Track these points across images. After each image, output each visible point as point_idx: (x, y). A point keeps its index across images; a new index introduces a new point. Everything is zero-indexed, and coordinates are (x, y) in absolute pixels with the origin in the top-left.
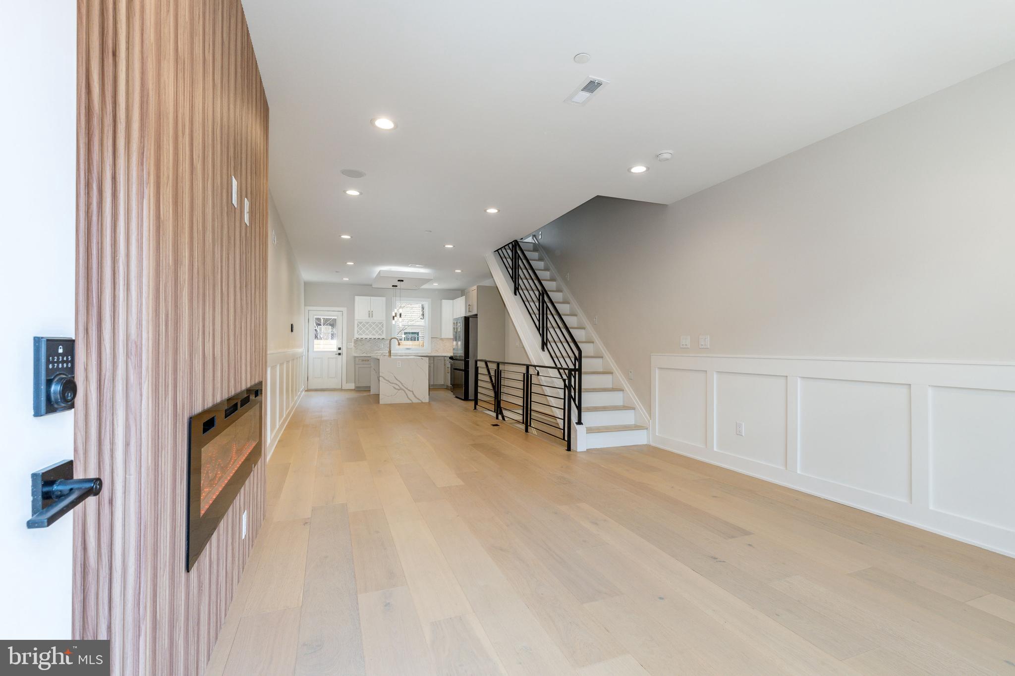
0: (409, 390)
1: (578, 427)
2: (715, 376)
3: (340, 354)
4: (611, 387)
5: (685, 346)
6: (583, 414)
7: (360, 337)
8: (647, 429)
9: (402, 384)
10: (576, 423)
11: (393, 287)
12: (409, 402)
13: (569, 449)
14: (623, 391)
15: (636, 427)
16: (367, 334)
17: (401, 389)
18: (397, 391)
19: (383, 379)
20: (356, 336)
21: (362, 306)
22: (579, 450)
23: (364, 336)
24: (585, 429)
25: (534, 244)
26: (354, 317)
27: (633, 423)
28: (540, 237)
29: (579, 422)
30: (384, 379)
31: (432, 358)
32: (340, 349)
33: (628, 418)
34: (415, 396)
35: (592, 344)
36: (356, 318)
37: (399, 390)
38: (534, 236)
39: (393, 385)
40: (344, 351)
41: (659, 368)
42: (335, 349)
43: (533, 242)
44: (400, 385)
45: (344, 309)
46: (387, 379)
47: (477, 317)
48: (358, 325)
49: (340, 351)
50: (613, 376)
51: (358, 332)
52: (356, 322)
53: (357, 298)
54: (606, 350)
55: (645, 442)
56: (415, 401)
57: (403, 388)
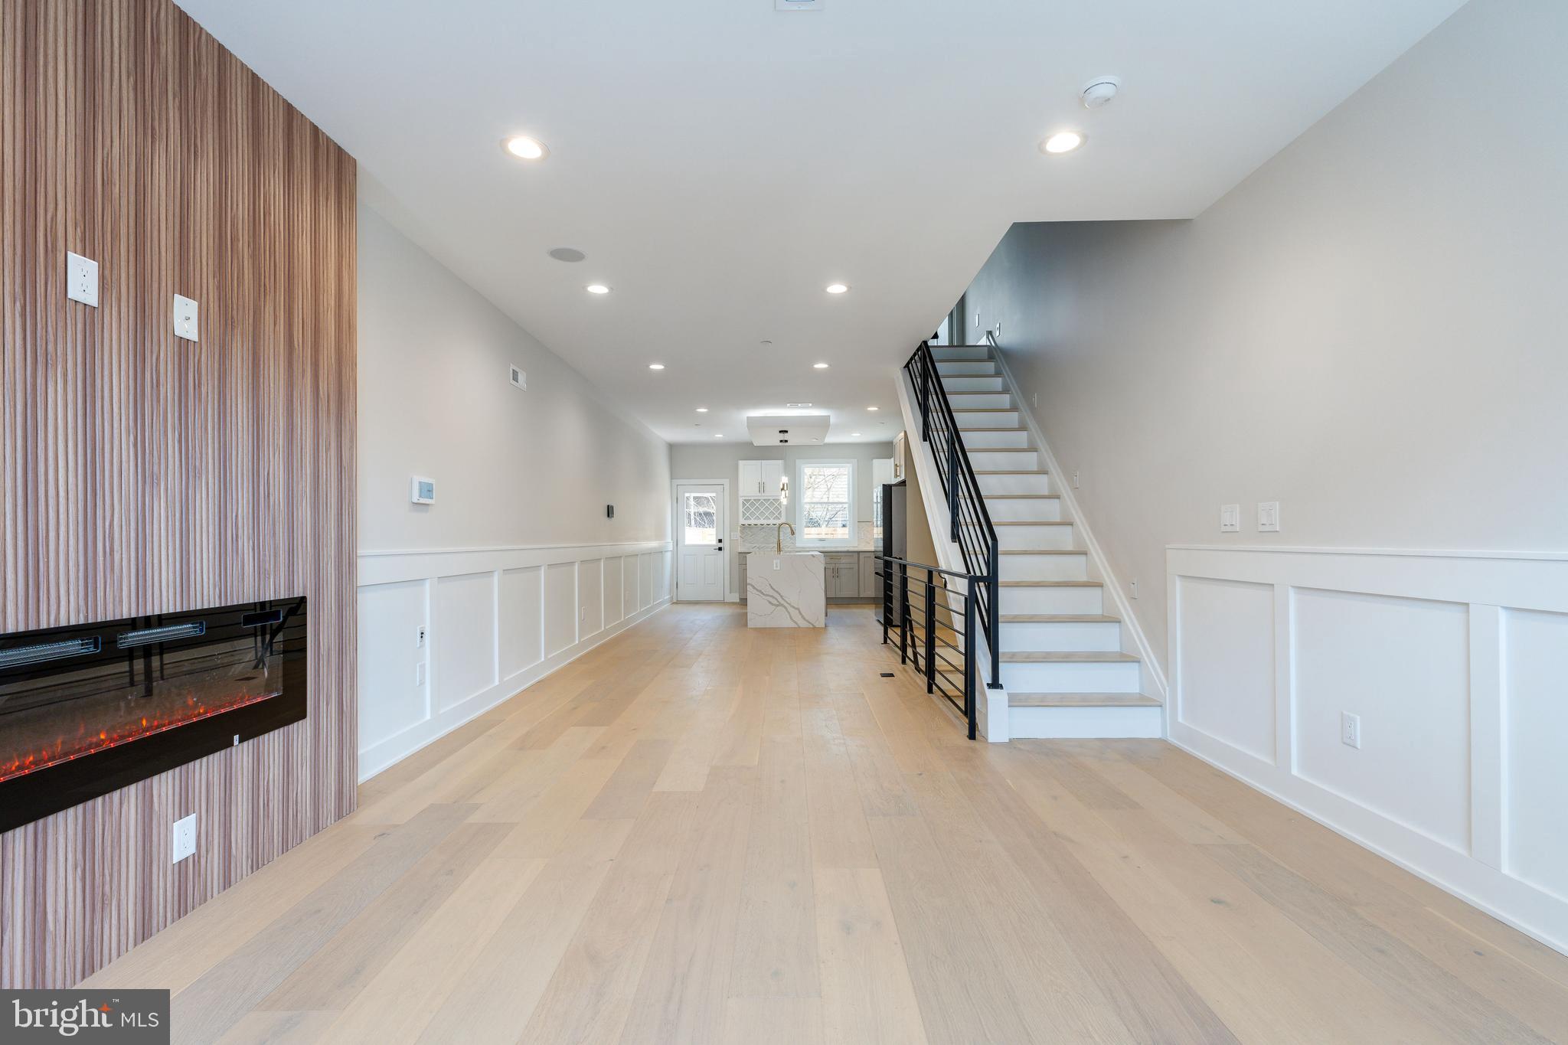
0: (794, 607)
1: (992, 694)
2: (1292, 596)
3: (720, 549)
4: (1100, 612)
5: (1229, 529)
6: (1001, 666)
7: (746, 522)
8: (1161, 706)
9: (781, 596)
10: (988, 684)
11: (781, 444)
12: (793, 625)
13: (972, 735)
14: (1120, 622)
15: (1142, 701)
16: (758, 518)
17: (780, 605)
18: (774, 607)
19: (751, 588)
20: (742, 521)
21: (749, 473)
22: (991, 738)
23: (752, 522)
24: (1006, 697)
25: (989, 347)
26: (738, 494)
27: (1138, 691)
28: (998, 334)
29: (995, 684)
30: (754, 588)
31: (856, 555)
32: (720, 541)
33: (1124, 679)
34: (802, 616)
35: (1069, 527)
36: (741, 493)
37: (777, 606)
38: (990, 333)
39: (768, 598)
40: (726, 545)
41: (1179, 576)
42: (714, 542)
43: (988, 344)
44: (780, 599)
45: (726, 482)
46: (759, 588)
47: (905, 485)
48: (744, 504)
49: (720, 545)
50: (1102, 590)
51: (744, 514)
52: (741, 501)
53: (741, 463)
54: (1094, 540)
55: (1157, 734)
56: (803, 624)
57: (782, 602)
